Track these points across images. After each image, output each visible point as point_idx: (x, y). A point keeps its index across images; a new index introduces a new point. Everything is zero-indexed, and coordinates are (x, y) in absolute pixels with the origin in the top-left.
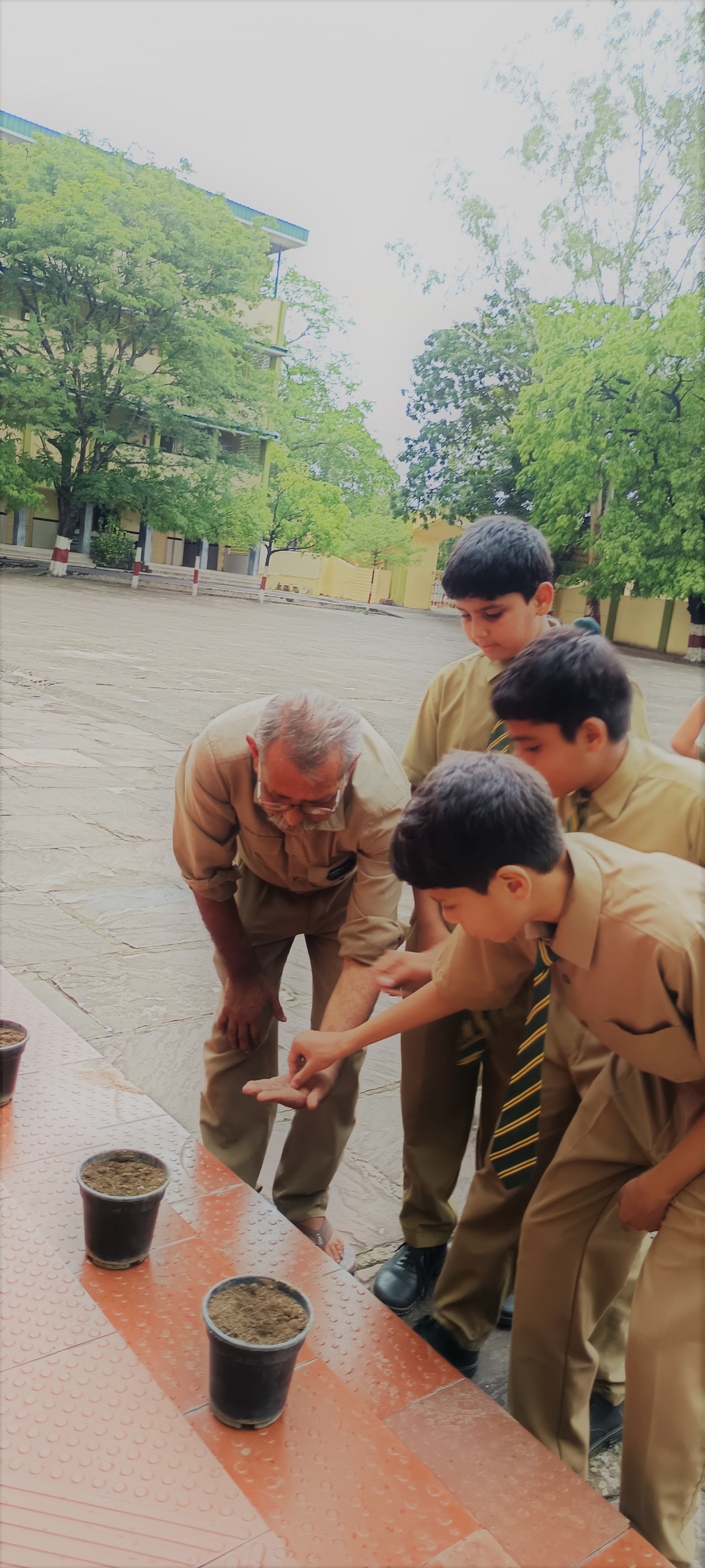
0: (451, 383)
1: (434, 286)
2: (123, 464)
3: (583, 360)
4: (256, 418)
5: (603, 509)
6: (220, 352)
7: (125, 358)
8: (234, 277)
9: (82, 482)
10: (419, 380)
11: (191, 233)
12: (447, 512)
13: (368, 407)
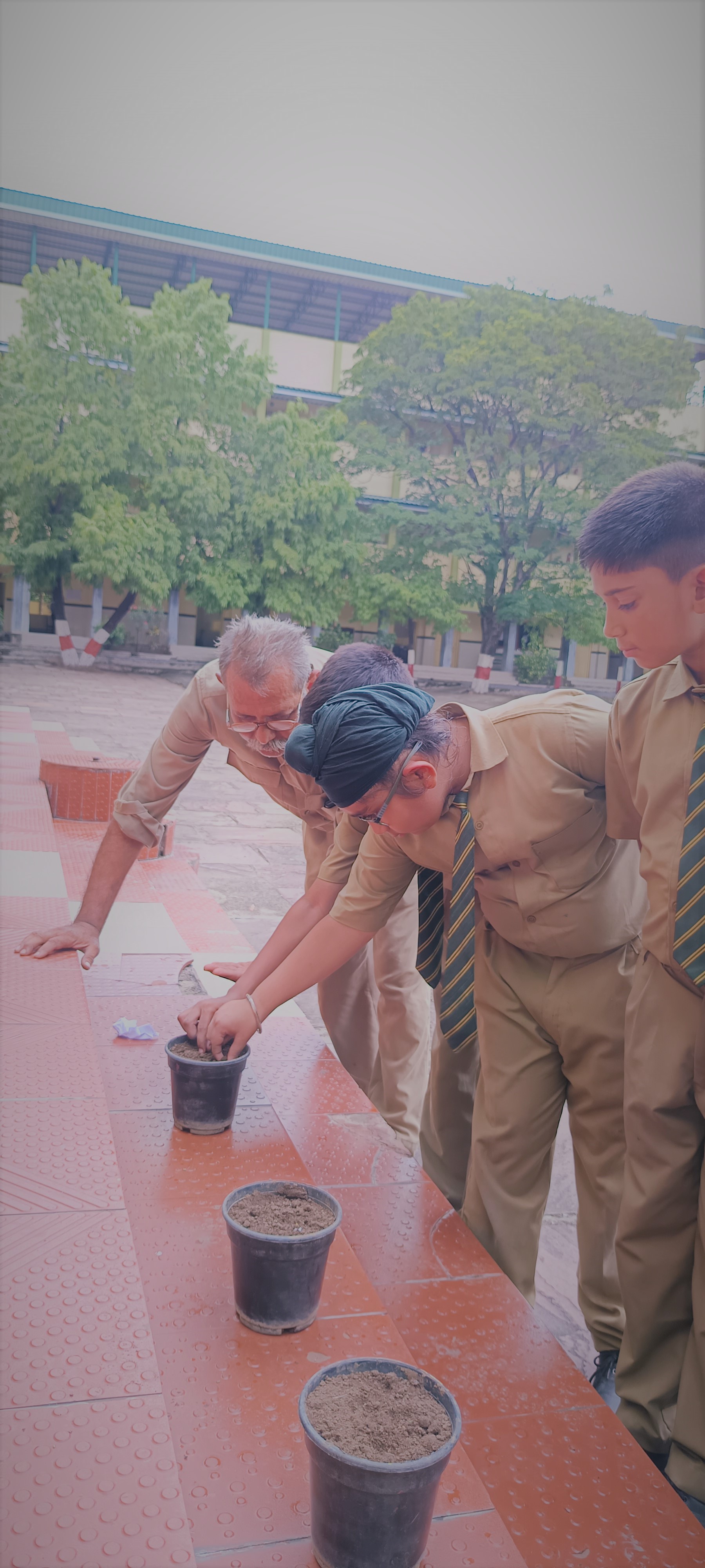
2: (545, 581)
7: (548, 479)
8: (658, 388)
9: (504, 602)
11: (613, 351)
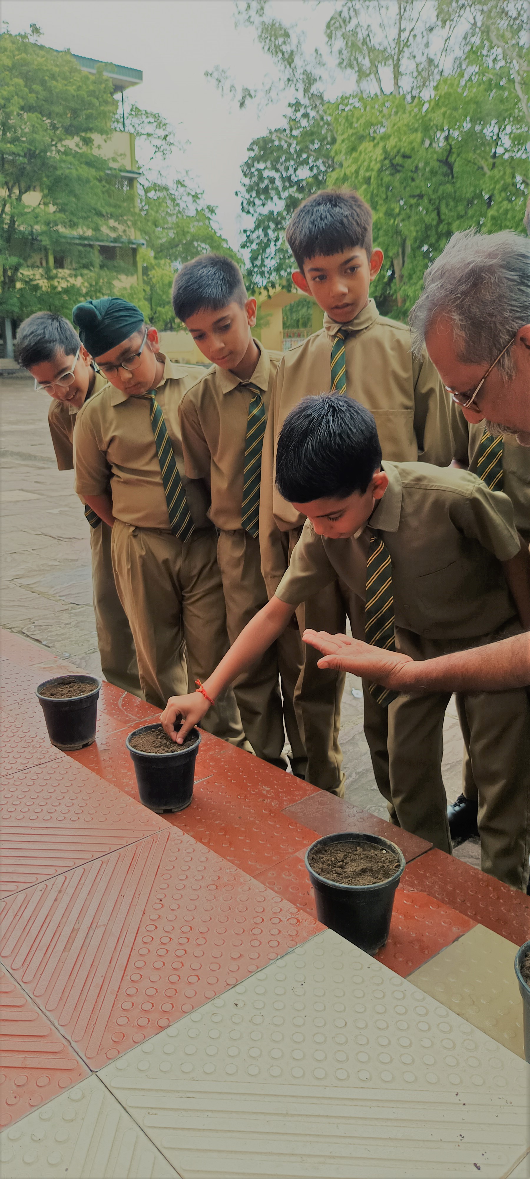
0: (272, 180)
1: (248, 101)
2: (27, 283)
3: (372, 144)
4: (125, 231)
5: (404, 262)
6: (88, 181)
7: (14, 197)
8: (89, 117)
10: (247, 181)
11: (49, 84)
12: (284, 283)
13: (212, 211)
